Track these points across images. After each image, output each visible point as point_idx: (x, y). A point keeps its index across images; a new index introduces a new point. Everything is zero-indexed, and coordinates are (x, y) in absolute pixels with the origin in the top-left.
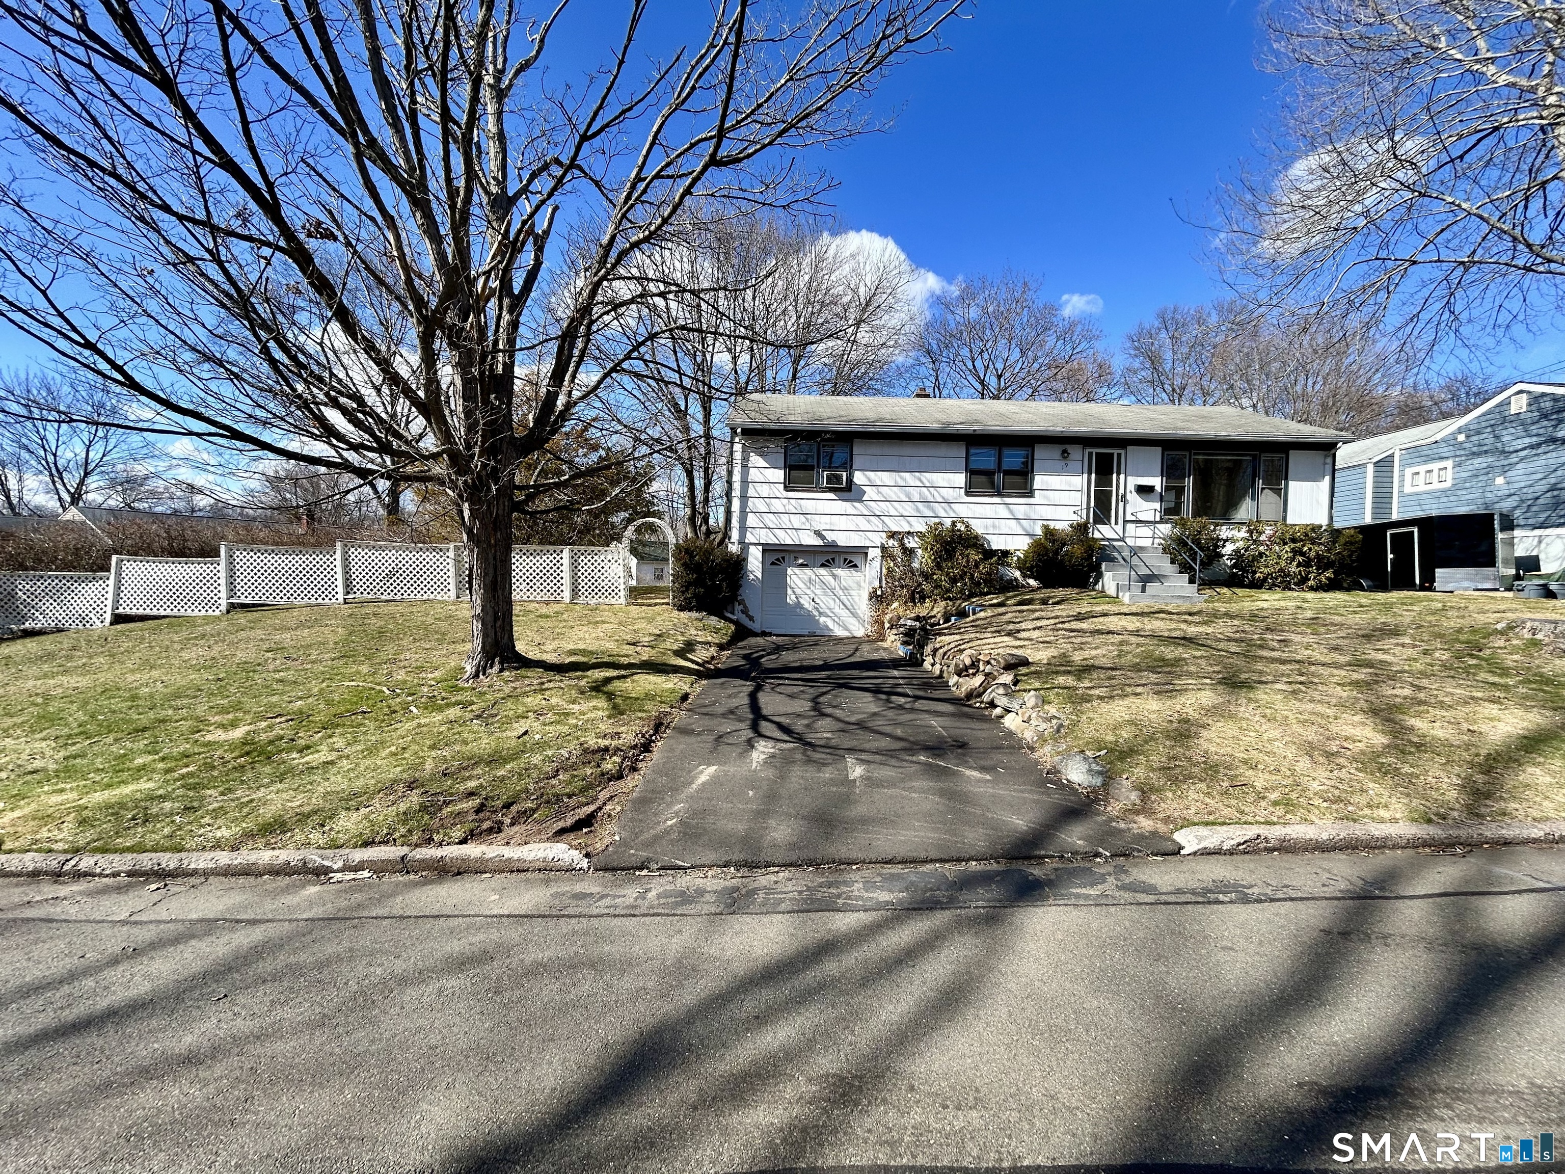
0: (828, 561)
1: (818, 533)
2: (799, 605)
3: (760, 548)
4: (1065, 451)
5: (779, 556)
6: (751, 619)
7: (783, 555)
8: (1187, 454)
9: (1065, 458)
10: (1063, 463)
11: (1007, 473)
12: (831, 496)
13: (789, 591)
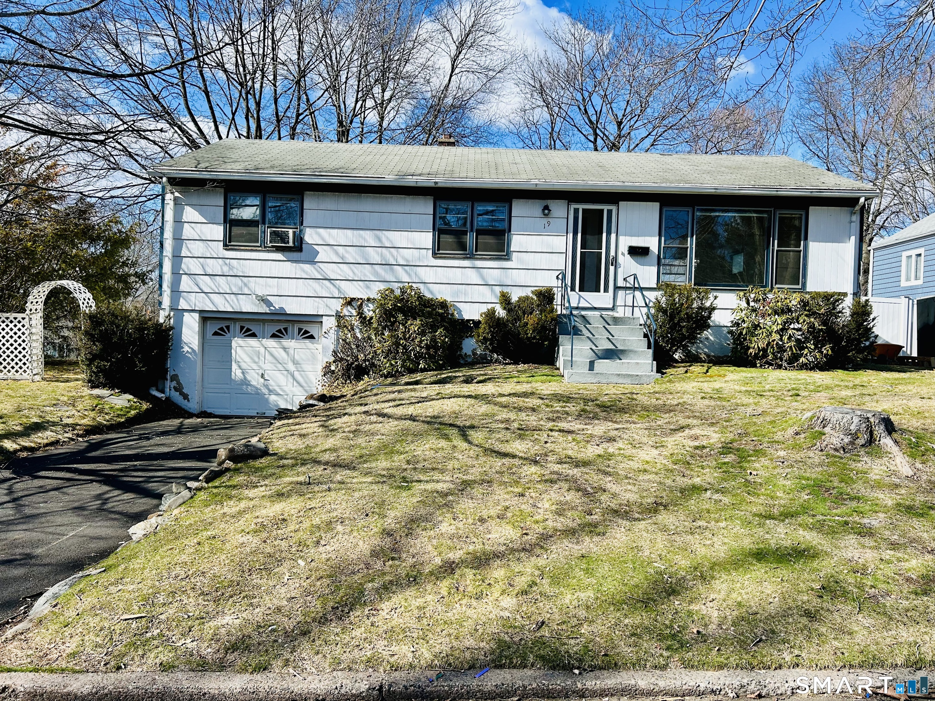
0: (280, 331)
1: (264, 300)
2: (245, 382)
3: (196, 316)
4: (546, 208)
5: (223, 325)
6: (186, 397)
7: (227, 323)
8: (690, 210)
9: (546, 215)
10: (545, 221)
11: (480, 232)
12: (279, 256)
13: (234, 366)
